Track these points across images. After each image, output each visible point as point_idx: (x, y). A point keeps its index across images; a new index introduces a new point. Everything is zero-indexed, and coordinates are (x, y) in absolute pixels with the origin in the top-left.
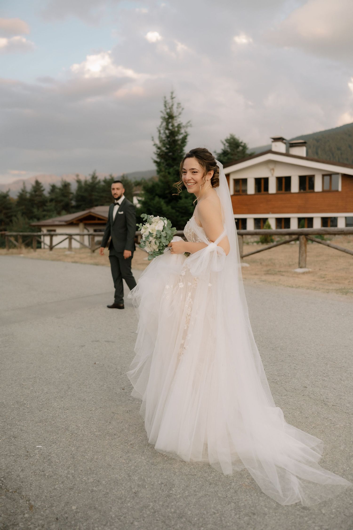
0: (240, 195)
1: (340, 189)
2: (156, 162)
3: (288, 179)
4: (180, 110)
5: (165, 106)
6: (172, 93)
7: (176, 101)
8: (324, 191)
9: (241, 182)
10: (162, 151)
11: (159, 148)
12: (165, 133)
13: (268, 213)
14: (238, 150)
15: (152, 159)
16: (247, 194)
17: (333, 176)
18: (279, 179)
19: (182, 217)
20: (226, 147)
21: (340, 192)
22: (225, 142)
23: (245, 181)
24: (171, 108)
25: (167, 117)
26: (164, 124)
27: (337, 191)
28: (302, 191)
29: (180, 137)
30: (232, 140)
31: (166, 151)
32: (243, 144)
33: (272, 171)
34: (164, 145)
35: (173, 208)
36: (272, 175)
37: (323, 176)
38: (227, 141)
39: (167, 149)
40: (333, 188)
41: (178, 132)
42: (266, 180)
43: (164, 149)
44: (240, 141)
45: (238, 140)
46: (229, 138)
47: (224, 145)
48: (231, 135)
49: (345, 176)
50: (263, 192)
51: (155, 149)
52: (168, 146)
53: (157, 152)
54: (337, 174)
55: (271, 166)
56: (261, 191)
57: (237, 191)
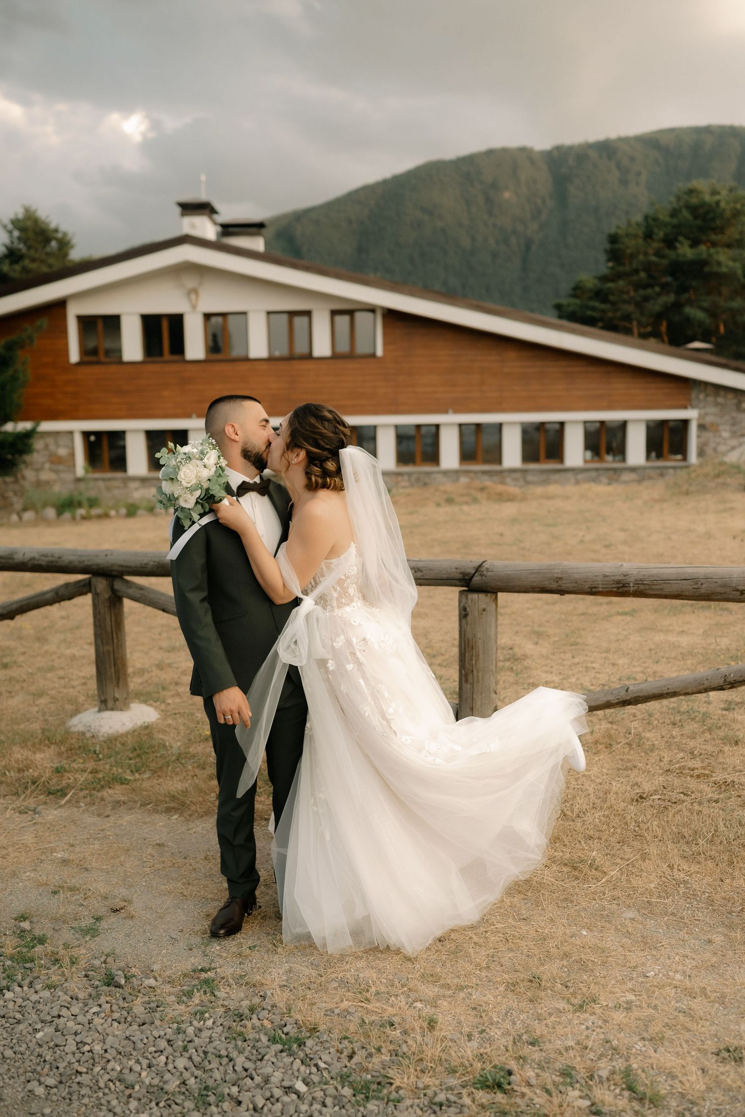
0: (99, 363)
1: (380, 352)
8: (336, 356)
9: (100, 325)
14: (48, 249)
16: (120, 362)
17: (359, 316)
18: (211, 320)
21: (379, 358)
22: (10, 227)
23: (113, 323)
27: (373, 355)
28: (278, 354)
30: (29, 224)
32: (59, 235)
33: (193, 296)
36: (194, 307)
37: (334, 313)
38: (15, 223)
40: (362, 348)
42: (176, 321)
44: (53, 226)
45: (48, 225)
46: (21, 216)
47: (10, 232)
48: (27, 210)
49: (392, 316)
50: (167, 355)
54: (372, 310)
55: (190, 282)
56: (161, 354)
57: (89, 354)
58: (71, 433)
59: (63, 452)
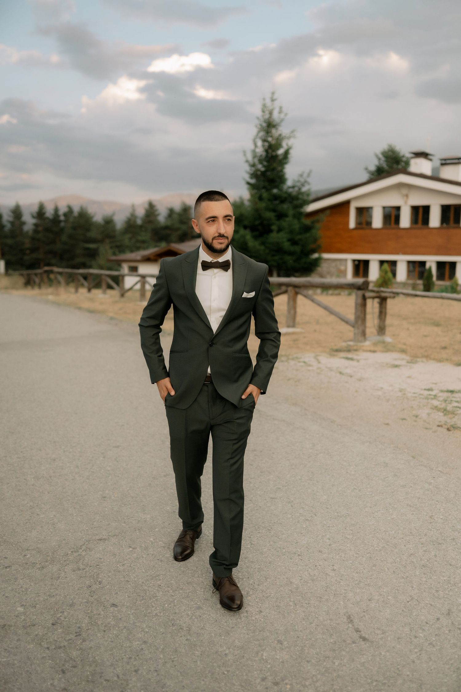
0: (362, 229)
2: (248, 183)
3: (426, 209)
4: (282, 116)
5: (263, 111)
6: (273, 93)
7: (277, 104)
9: (365, 211)
10: (258, 170)
11: (253, 165)
12: (263, 146)
13: (397, 253)
15: (244, 179)
16: (371, 229)
18: (415, 209)
19: (273, 256)
20: (382, 162)
22: (381, 156)
23: (369, 210)
24: (271, 113)
25: (264, 125)
26: (262, 134)
28: (445, 225)
29: (281, 152)
30: (390, 153)
31: (263, 169)
33: (405, 198)
34: (260, 161)
35: (263, 243)
36: (406, 203)
38: (383, 153)
39: (264, 166)
41: (278, 145)
42: (398, 210)
43: (260, 167)
46: (386, 150)
47: (379, 159)
48: (390, 146)
50: (393, 225)
51: (247, 168)
52: (265, 163)
53: (251, 170)
55: (404, 191)
56: (390, 224)
57: (359, 224)
58: (346, 260)
59: (342, 268)
